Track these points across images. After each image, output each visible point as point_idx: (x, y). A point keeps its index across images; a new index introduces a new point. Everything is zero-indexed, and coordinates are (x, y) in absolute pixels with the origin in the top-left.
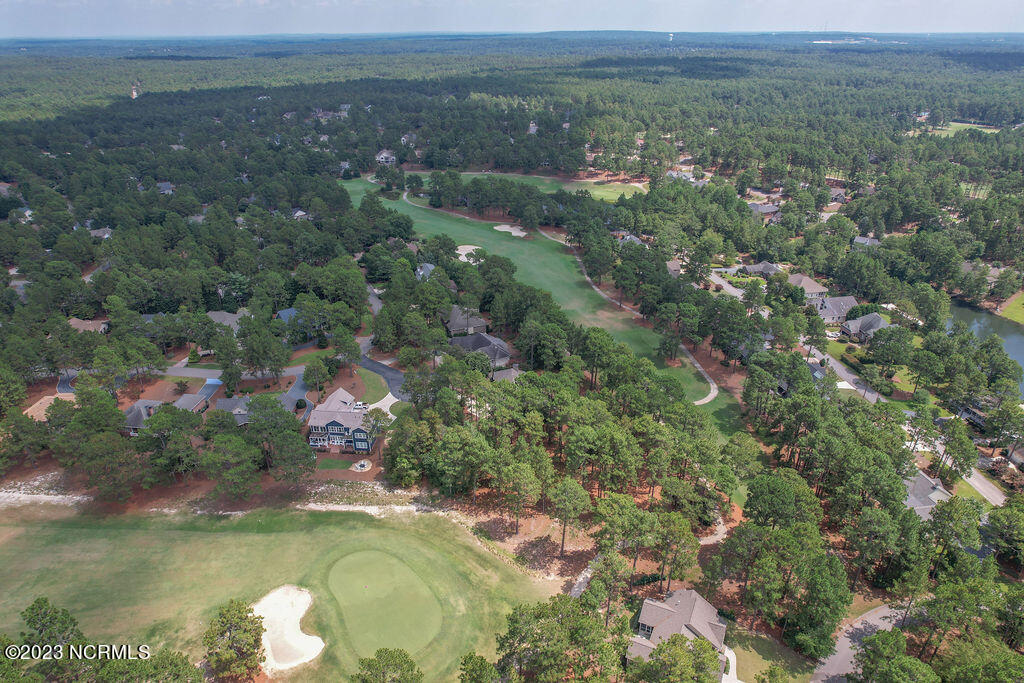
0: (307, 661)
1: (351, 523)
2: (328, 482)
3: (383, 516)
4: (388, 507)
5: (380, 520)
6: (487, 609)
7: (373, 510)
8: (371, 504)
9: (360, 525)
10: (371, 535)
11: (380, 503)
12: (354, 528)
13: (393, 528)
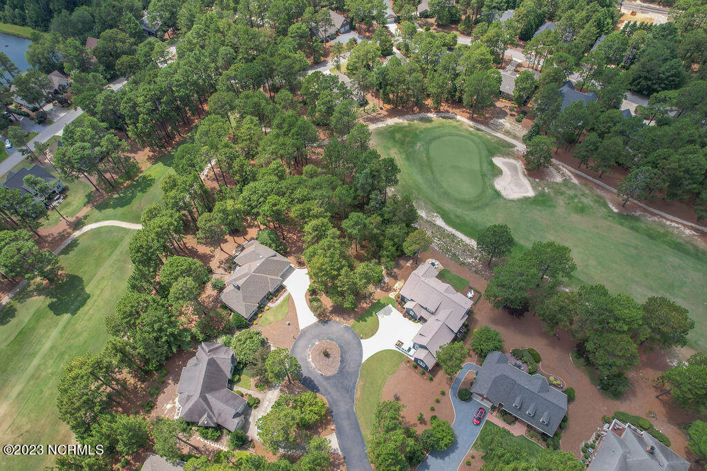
0: (501, 158)
1: (458, 221)
2: (463, 263)
3: (435, 214)
4: (429, 219)
5: (438, 213)
6: (408, 139)
7: (440, 222)
8: (440, 228)
9: (453, 217)
10: (448, 206)
11: (432, 225)
12: (457, 217)
13: (433, 203)
